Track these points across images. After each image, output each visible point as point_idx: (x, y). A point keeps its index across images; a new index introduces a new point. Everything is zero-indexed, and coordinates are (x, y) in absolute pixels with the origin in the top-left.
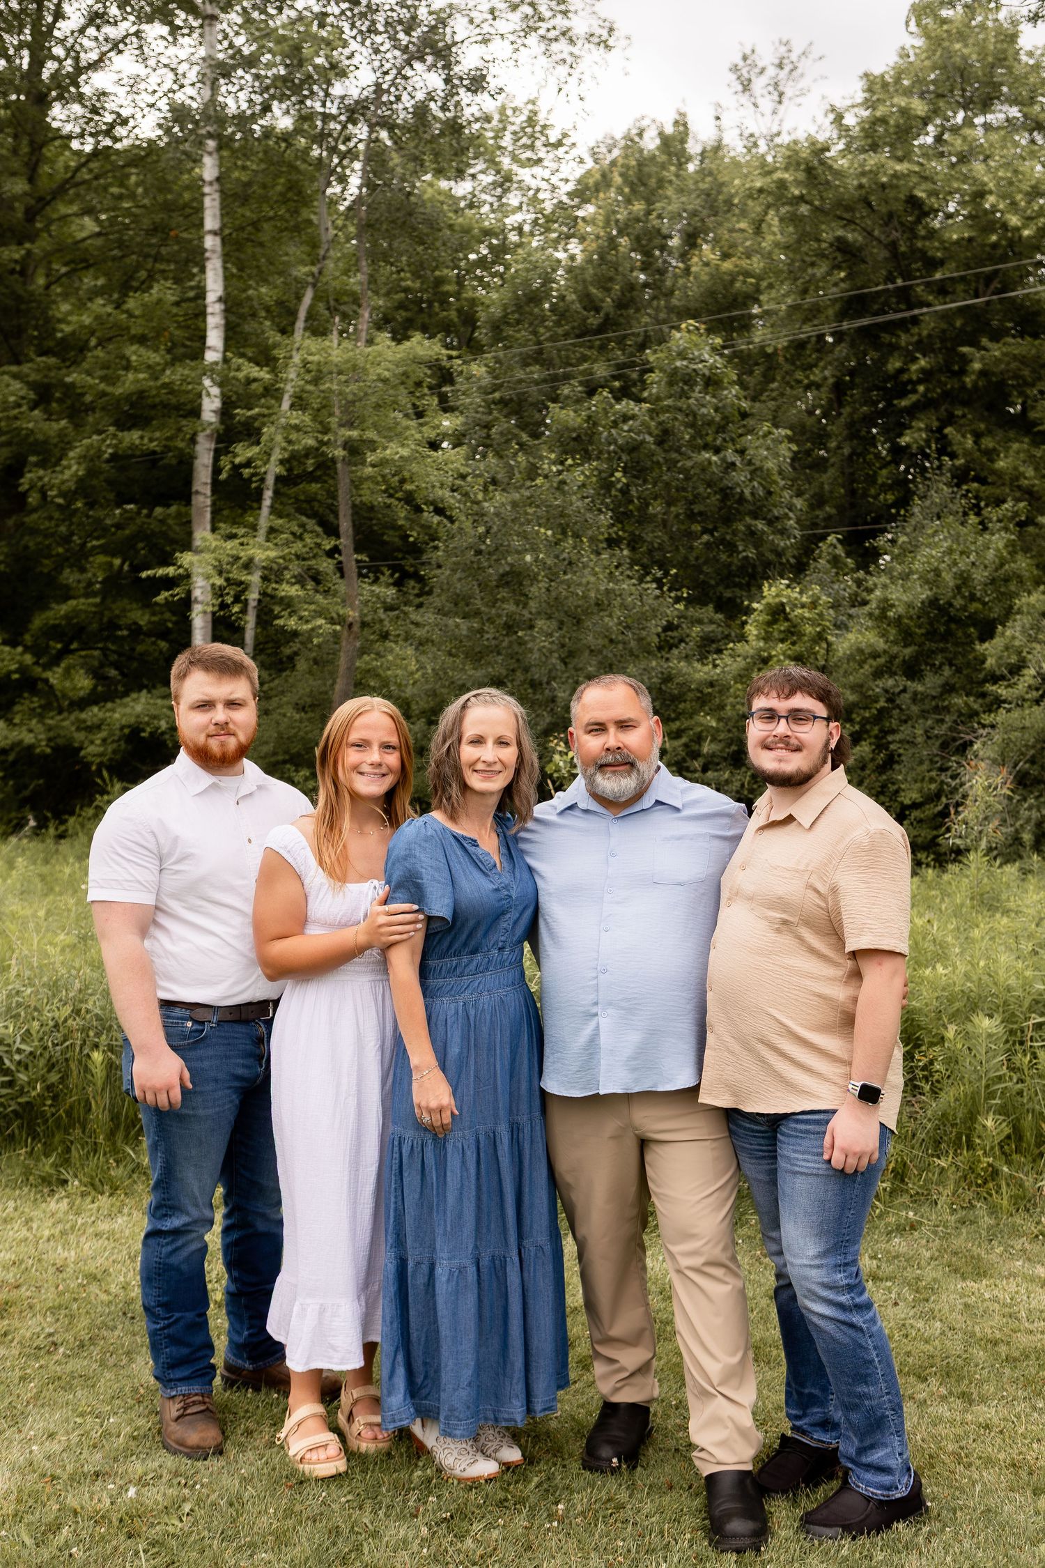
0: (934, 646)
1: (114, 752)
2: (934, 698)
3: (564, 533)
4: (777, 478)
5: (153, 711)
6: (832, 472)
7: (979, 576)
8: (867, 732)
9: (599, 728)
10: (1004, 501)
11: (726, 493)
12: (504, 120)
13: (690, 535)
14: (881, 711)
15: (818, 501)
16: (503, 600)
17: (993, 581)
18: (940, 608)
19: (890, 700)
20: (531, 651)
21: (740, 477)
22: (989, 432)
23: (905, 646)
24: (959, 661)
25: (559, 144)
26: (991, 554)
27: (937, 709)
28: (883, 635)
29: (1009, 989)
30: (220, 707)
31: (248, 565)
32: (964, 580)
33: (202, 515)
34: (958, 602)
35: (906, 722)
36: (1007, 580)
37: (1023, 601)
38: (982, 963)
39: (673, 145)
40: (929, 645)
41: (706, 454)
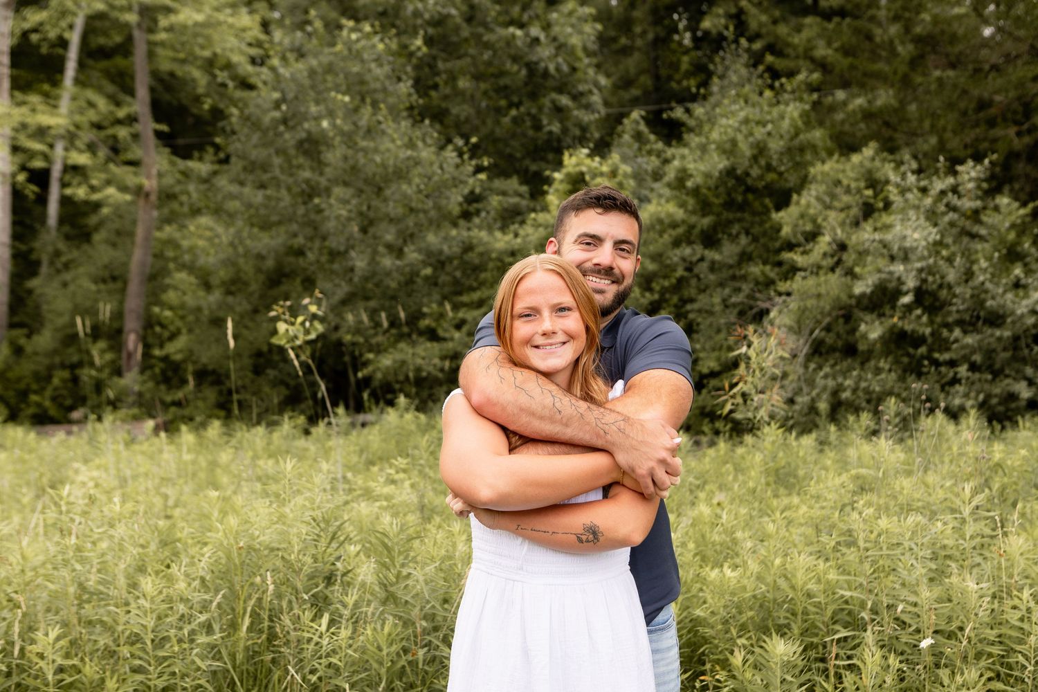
0: (731, 216)
2: (731, 267)
3: (363, 100)
4: (580, 53)
6: (637, 56)
7: (775, 145)
8: (666, 301)
10: (798, 72)
11: (531, 67)
13: (499, 111)
14: (680, 280)
15: (626, 83)
16: (300, 167)
17: (789, 150)
18: (738, 179)
19: (689, 269)
20: (328, 218)
21: (544, 52)
22: (784, 19)
23: (704, 216)
24: (756, 230)
26: (786, 124)
27: (734, 278)
28: (682, 205)
29: (809, 595)
32: (760, 150)
34: (755, 172)
35: (704, 291)
36: (802, 150)
37: (817, 169)
38: (778, 561)
40: (726, 215)
41: (511, 29)
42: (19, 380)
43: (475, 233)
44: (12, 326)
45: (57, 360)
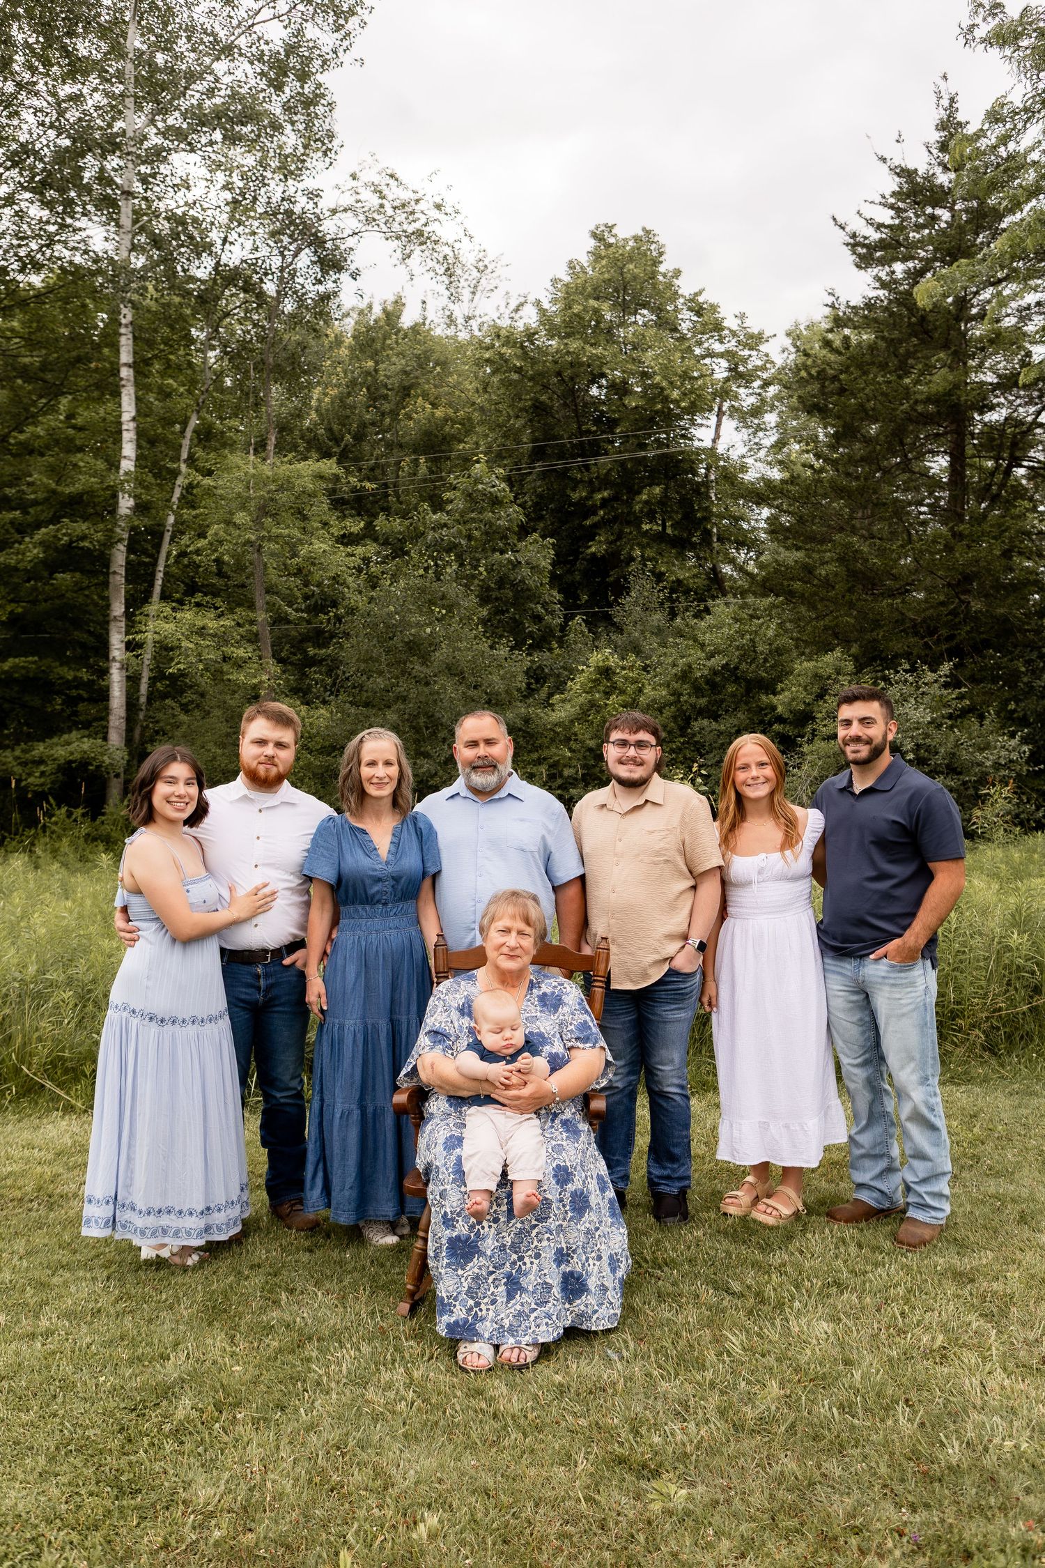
9: (474, 744)
30: (271, 745)
33: (118, 591)
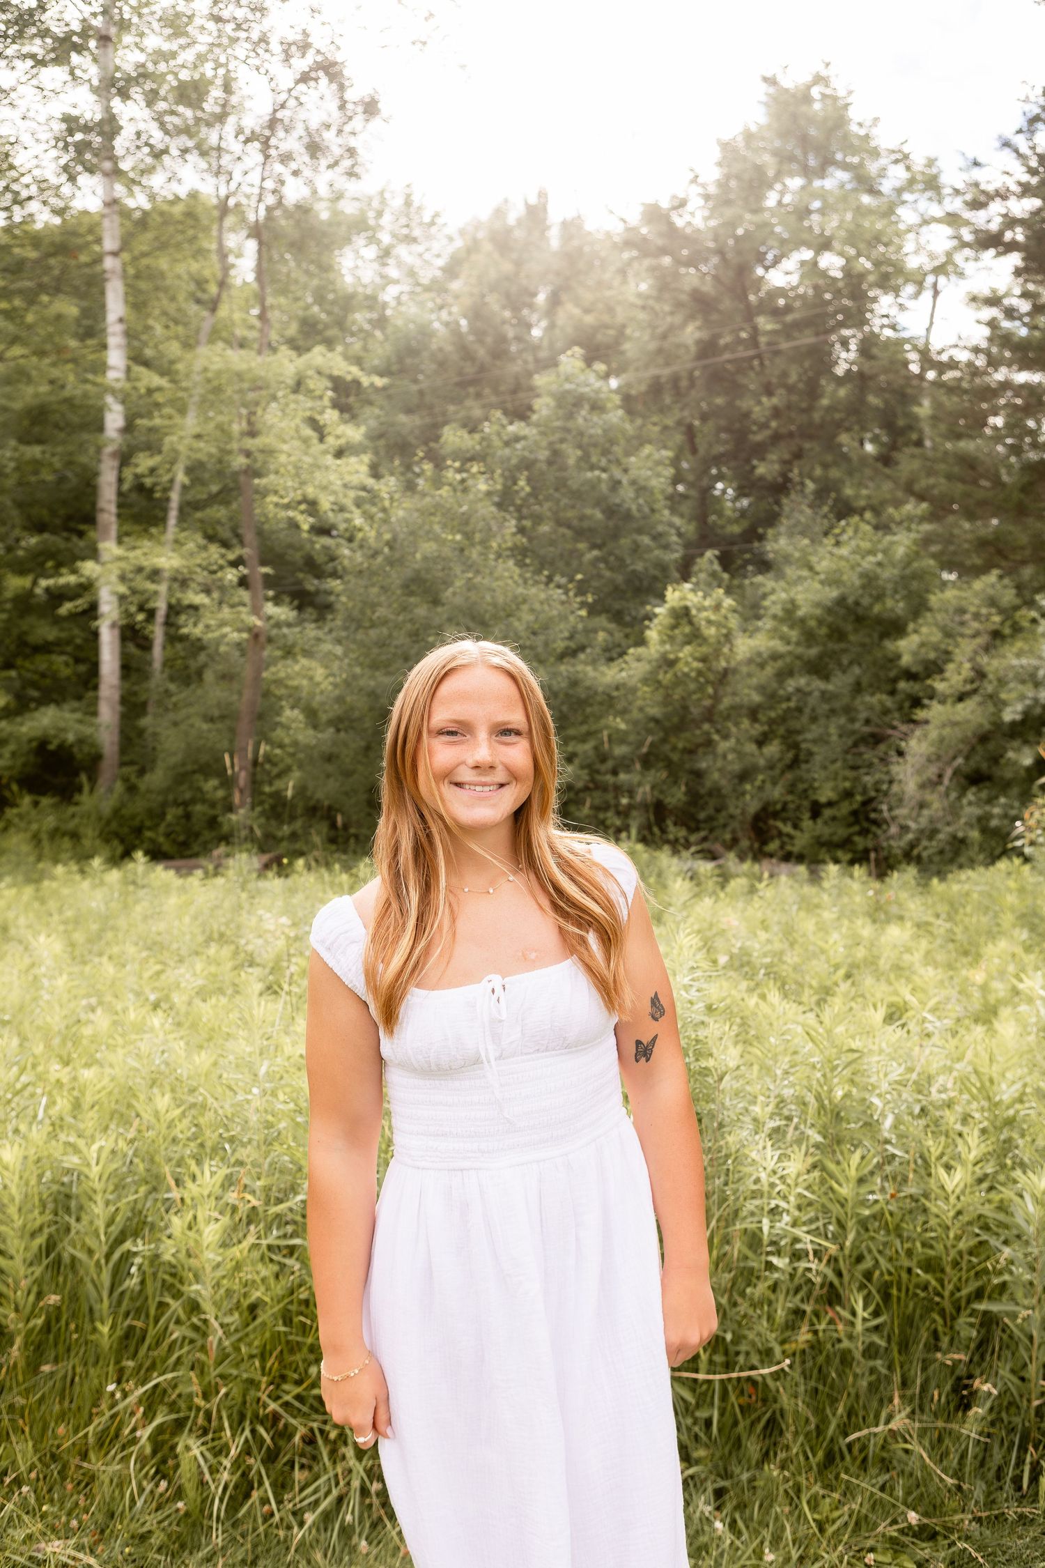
1: (24, 765)
2: (843, 697)
3: (470, 540)
4: (658, 496)
5: (62, 724)
7: (888, 575)
8: (775, 732)
11: (614, 510)
12: (383, 201)
14: (786, 711)
17: (904, 578)
18: (848, 608)
19: (802, 700)
21: (627, 493)
23: (809, 647)
25: (432, 223)
26: (899, 553)
27: (849, 708)
28: (785, 637)
31: (155, 575)
32: (871, 580)
33: (107, 531)
34: (866, 601)
35: (816, 721)
39: (536, 214)
40: (832, 646)
41: (597, 473)
42: (133, 817)
43: (580, 668)
44: (123, 764)
45: (171, 797)
